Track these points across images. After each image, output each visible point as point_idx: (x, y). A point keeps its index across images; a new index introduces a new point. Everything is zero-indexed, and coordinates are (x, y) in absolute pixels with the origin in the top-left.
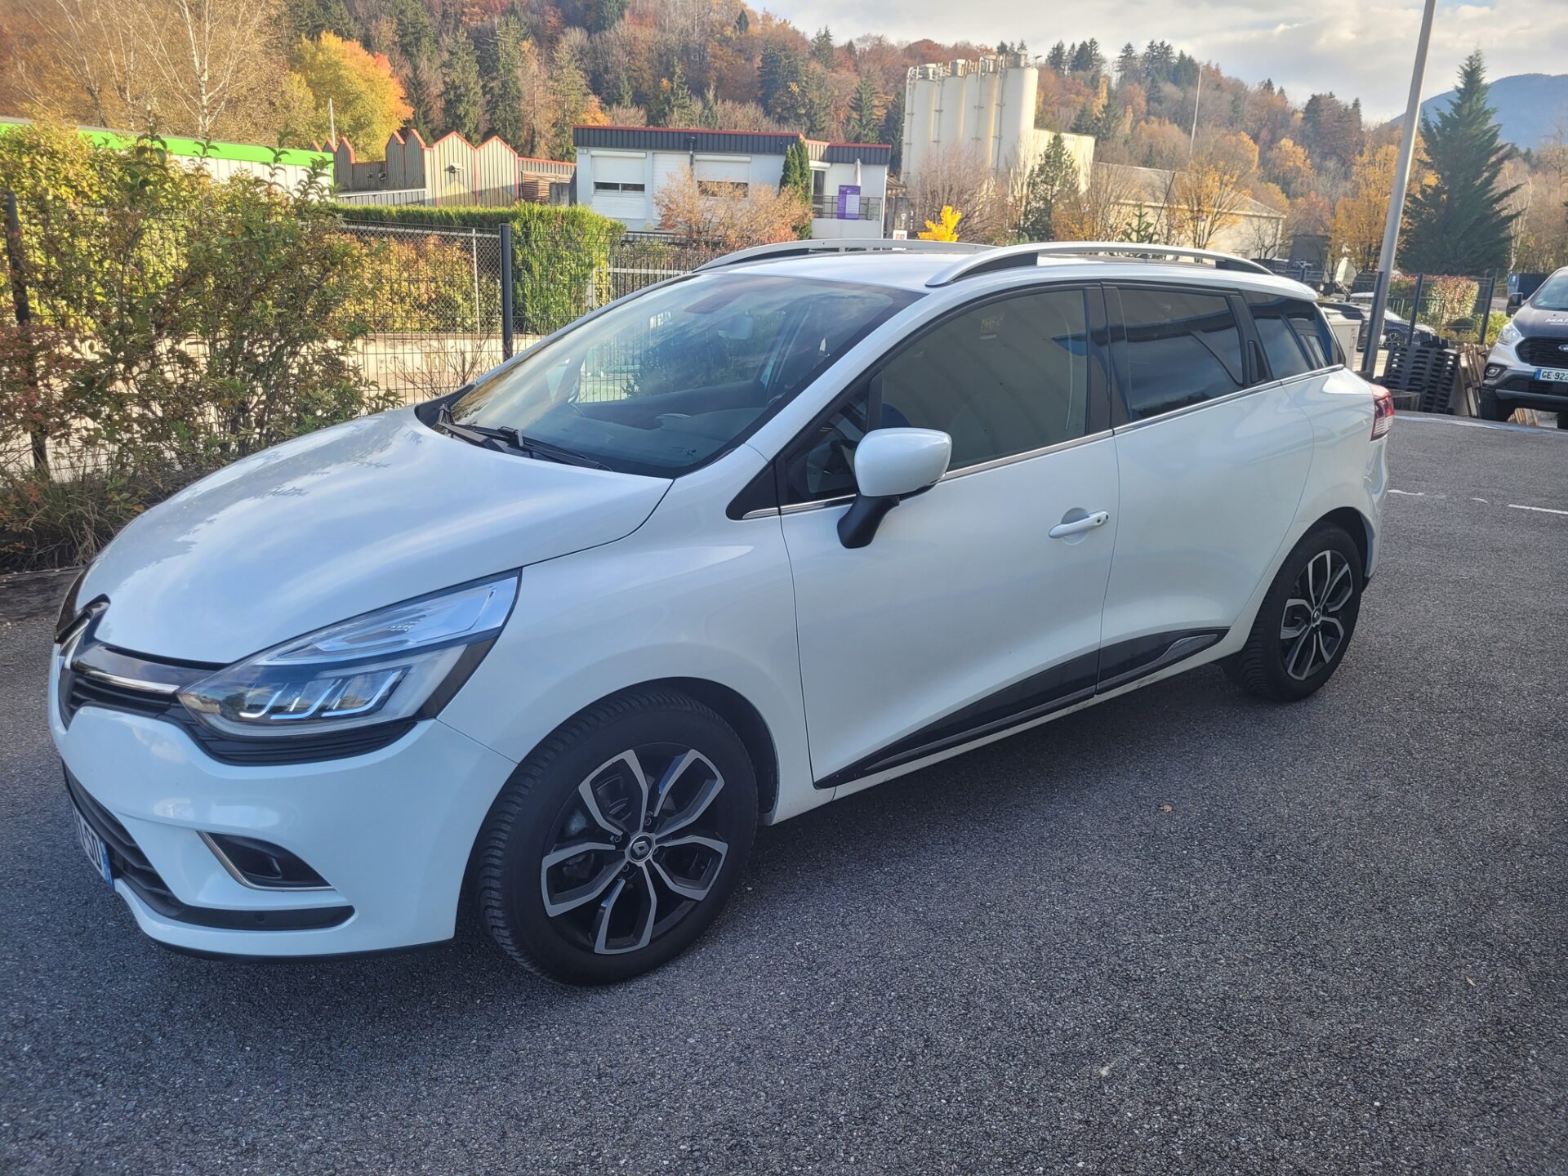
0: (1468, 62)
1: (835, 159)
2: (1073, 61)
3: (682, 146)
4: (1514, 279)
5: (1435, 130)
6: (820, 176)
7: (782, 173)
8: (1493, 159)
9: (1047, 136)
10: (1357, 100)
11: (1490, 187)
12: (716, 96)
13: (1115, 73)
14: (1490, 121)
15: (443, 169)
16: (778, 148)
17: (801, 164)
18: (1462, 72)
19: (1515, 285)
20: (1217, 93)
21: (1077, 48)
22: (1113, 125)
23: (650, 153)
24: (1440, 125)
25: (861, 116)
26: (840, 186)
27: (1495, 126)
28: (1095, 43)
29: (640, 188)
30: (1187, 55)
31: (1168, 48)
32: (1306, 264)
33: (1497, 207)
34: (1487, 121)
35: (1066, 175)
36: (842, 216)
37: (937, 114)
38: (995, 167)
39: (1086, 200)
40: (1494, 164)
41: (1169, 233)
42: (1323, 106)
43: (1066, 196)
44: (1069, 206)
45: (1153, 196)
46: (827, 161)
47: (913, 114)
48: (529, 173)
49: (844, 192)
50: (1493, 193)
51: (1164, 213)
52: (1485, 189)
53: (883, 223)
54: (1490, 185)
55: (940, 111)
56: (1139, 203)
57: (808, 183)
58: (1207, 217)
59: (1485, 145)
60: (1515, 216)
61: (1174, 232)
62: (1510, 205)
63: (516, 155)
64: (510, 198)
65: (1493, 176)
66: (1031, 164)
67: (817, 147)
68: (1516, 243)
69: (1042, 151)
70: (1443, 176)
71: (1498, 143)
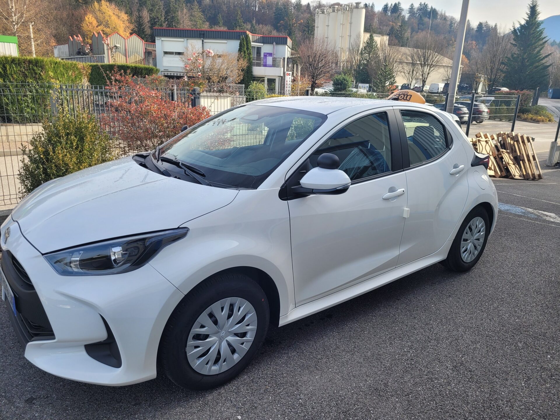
0: (532, 3)
1: (265, 42)
2: (391, 10)
3: (198, 36)
4: (551, 91)
5: (518, 31)
6: (259, 49)
7: (239, 48)
8: (541, 42)
9: (368, 35)
10: (496, 24)
12: (256, 22)
13: (407, 14)
15: (112, 46)
16: (238, 37)
17: (247, 44)
18: (529, 7)
19: (551, 93)
20: (444, 22)
21: (393, 5)
22: (403, 33)
23: (186, 39)
24: (520, 29)
25: (308, 29)
26: (264, 53)
27: (542, 29)
28: (400, 3)
29: (182, 54)
30: (434, 7)
31: (426, 5)
32: (465, 85)
33: (544, 61)
34: (539, 27)
35: (374, 50)
36: (265, 65)
37: (327, 27)
38: (348, 47)
39: (382, 60)
40: (541, 45)
41: (413, 73)
42: (484, 26)
43: (375, 58)
44: (375, 62)
45: (406, 58)
46: (262, 43)
47: (318, 27)
48: (149, 48)
49: (266, 55)
50: (540, 56)
51: (411, 65)
52: (538, 55)
53: (282, 69)
54: (539, 53)
55: (328, 26)
56: (401, 61)
57: (250, 52)
58: (428, 66)
59: (538, 36)
60: (549, 66)
61: (415, 72)
62: (547, 61)
63: (144, 41)
64: (141, 59)
65: (541, 49)
66: (361, 46)
67: (256, 36)
68: (552, 76)
69: (365, 41)
70: (520, 49)
71: (543, 36)
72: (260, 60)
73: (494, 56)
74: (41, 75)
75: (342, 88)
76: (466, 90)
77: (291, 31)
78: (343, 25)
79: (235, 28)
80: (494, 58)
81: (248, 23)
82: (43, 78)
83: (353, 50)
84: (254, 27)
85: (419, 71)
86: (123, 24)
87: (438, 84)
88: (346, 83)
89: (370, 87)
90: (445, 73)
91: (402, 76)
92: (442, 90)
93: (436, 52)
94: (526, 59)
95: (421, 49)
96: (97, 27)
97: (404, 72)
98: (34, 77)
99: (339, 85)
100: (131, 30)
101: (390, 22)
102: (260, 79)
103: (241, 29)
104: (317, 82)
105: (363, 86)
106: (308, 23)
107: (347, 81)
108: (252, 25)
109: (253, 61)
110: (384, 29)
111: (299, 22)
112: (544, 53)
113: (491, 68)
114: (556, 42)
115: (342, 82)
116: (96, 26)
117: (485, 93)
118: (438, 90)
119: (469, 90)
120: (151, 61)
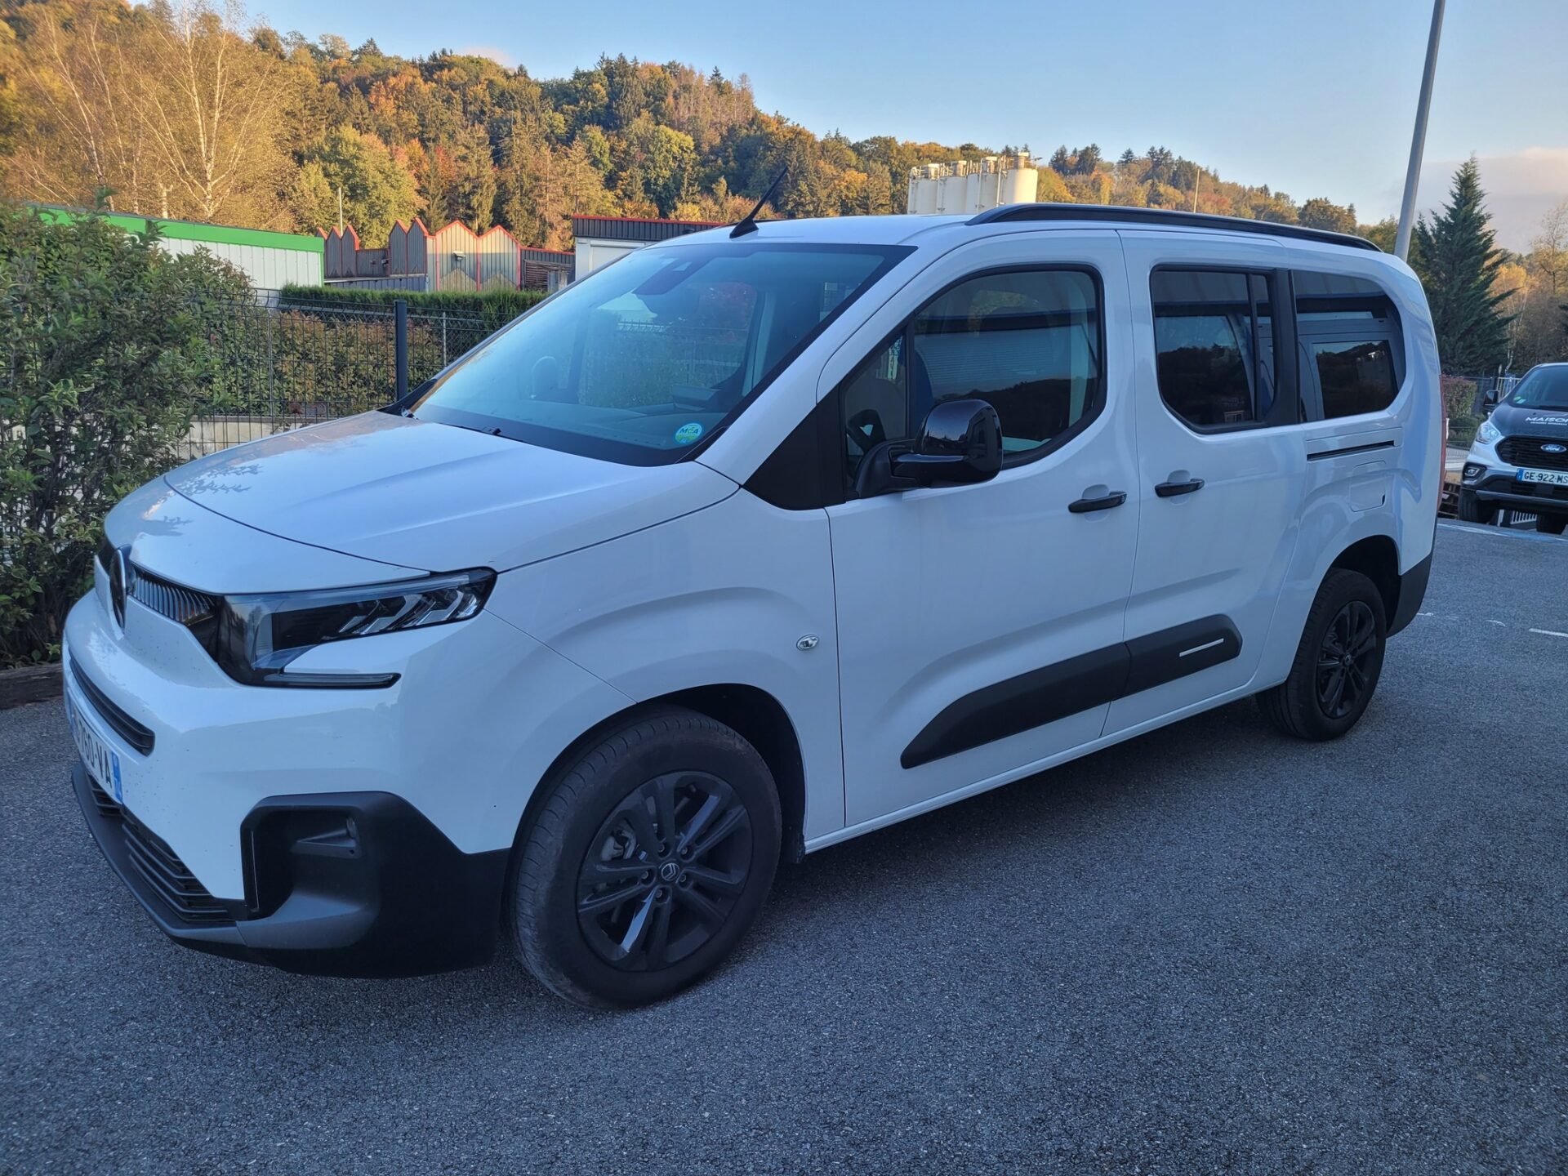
0: (1463, 169)
2: (1075, 165)
5: (1431, 234)
8: (1488, 263)
10: (1351, 206)
11: (1487, 290)
13: (1117, 177)
14: (1484, 226)
18: (1457, 178)
21: (1079, 152)
24: (1436, 227)
27: (1490, 232)
28: (1097, 149)
31: (1167, 154)
33: (1494, 310)
40: (1489, 268)
48: (531, 262)
50: (1489, 296)
52: (1483, 292)
54: (1487, 287)
55: (942, 210)
59: (1481, 248)
62: (1505, 309)
63: (519, 244)
64: (511, 286)
65: (1489, 280)
71: (1491, 249)
78: (982, 207)
112: (1495, 289)
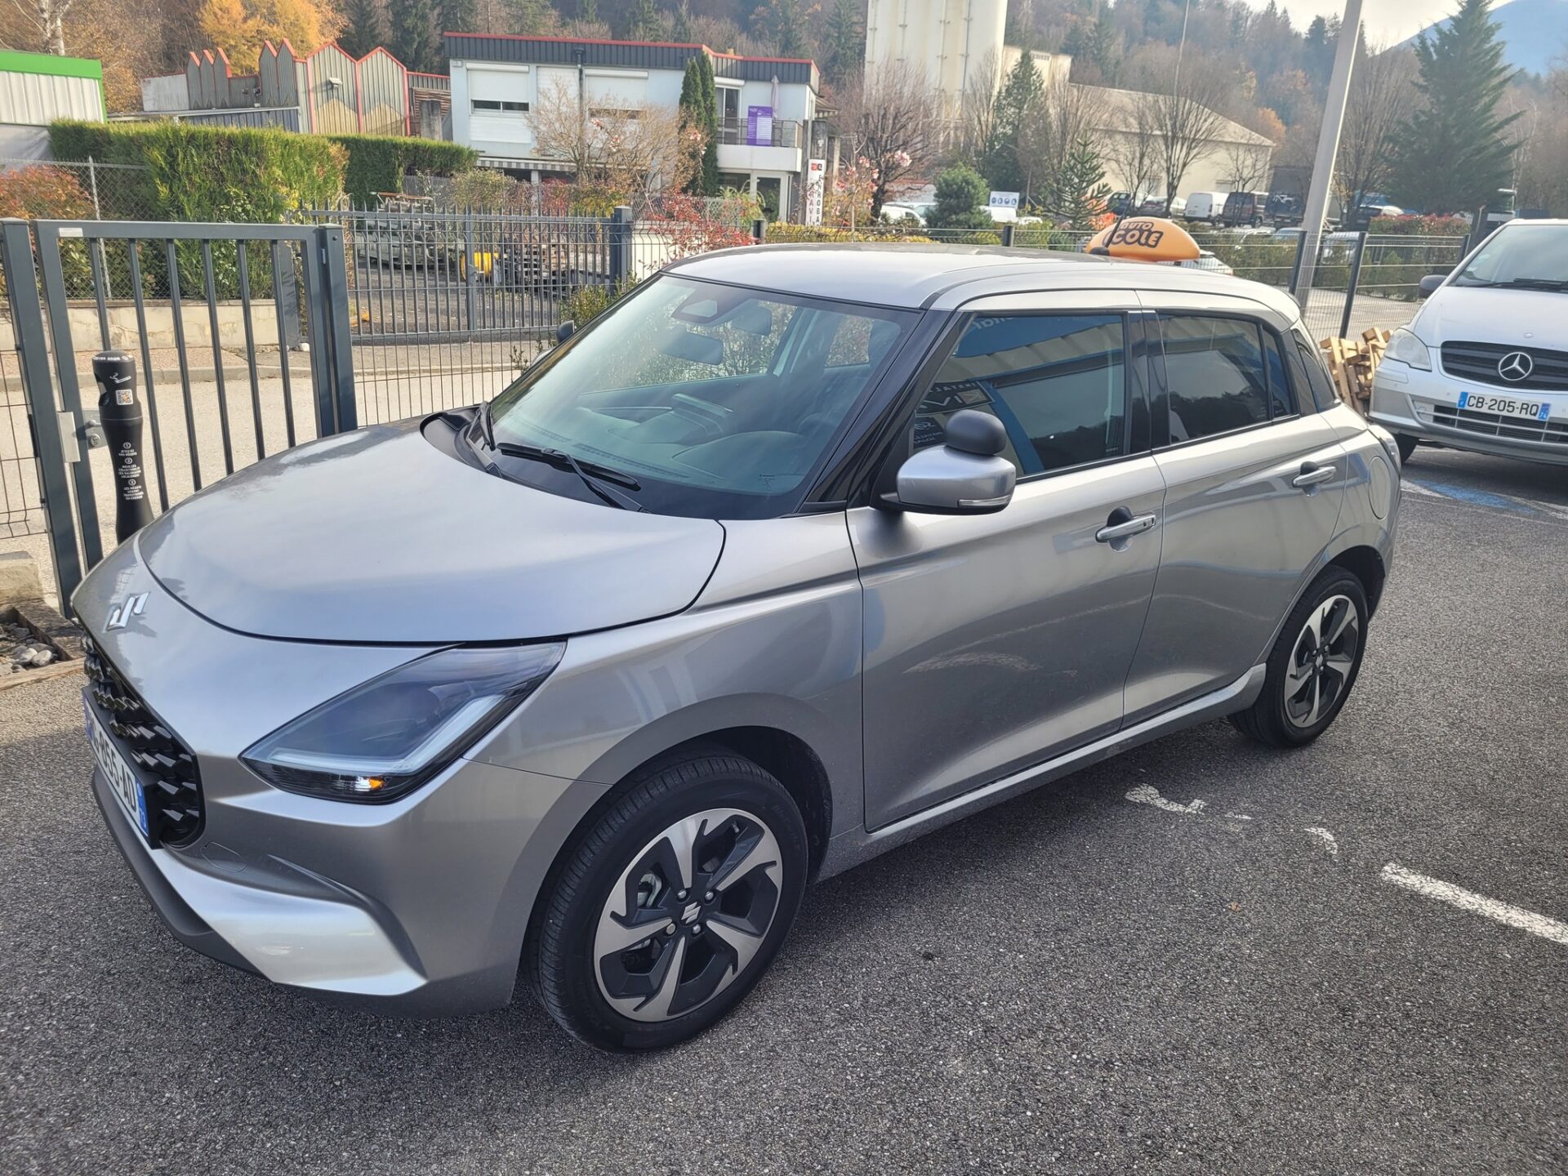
1: (749, 75)
3: (569, 58)
5: (1432, 49)
6: (732, 96)
7: (682, 92)
8: (1495, 81)
9: (1016, 55)
11: (1489, 114)
14: (1493, 38)
15: (318, 83)
16: (679, 63)
17: (704, 80)
20: (1218, 13)
22: (1104, 45)
23: (533, 67)
24: (1437, 42)
25: (839, 33)
26: (750, 107)
27: (1498, 44)
29: (524, 107)
32: (1286, 199)
33: (1498, 135)
34: (1489, 38)
35: (1035, 97)
36: (752, 142)
37: (900, 29)
38: (961, 87)
39: (1055, 125)
40: (1495, 88)
41: (1141, 162)
42: (1327, 27)
43: (1035, 120)
44: (1037, 132)
45: (1125, 121)
46: (741, 78)
47: (876, 29)
48: (420, 89)
49: (754, 113)
50: (1491, 121)
51: (1136, 139)
52: (1485, 116)
53: (800, 151)
54: (1489, 111)
55: (904, 26)
56: (1110, 128)
57: (712, 104)
58: (1183, 145)
59: (1487, 64)
60: (1515, 147)
61: (1146, 162)
62: (1510, 134)
63: (405, 69)
64: (398, 119)
65: (1493, 101)
66: (998, 85)
67: (724, 60)
68: (1518, 174)
69: (1009, 71)
70: (1438, 100)
71: (1499, 65)
72: (736, 127)
73: (1367, 118)
74: (256, 176)
75: (962, 205)
76: (1288, 210)
77: (789, 36)
78: (946, 23)
79: (631, 26)
80: (1365, 124)
81: (666, 12)
82: (260, 183)
83: (975, 94)
84: (683, 24)
85: (1159, 156)
86: (316, 15)
87: (1211, 195)
88: (973, 191)
89: (1022, 202)
90: (1232, 165)
91: (1113, 171)
92: (1221, 212)
93: (1205, 106)
94: (1453, 127)
95: (1165, 95)
96: (245, 20)
97: (1117, 161)
98: (241, 181)
99: (951, 197)
100: (341, 32)
101: (1066, 12)
102: (739, 180)
103: (650, 29)
104: (887, 187)
105: (1004, 199)
106: (839, 15)
107: (975, 187)
108: (679, 21)
109: (720, 129)
110: (1051, 32)
111: (810, 10)
112: (1500, 112)
113: (1358, 152)
114: (1526, 75)
115: (961, 188)
116: (240, 18)
117: (1338, 220)
118: (1210, 211)
119: (1296, 211)
120: (438, 126)
